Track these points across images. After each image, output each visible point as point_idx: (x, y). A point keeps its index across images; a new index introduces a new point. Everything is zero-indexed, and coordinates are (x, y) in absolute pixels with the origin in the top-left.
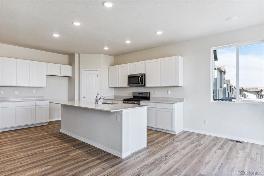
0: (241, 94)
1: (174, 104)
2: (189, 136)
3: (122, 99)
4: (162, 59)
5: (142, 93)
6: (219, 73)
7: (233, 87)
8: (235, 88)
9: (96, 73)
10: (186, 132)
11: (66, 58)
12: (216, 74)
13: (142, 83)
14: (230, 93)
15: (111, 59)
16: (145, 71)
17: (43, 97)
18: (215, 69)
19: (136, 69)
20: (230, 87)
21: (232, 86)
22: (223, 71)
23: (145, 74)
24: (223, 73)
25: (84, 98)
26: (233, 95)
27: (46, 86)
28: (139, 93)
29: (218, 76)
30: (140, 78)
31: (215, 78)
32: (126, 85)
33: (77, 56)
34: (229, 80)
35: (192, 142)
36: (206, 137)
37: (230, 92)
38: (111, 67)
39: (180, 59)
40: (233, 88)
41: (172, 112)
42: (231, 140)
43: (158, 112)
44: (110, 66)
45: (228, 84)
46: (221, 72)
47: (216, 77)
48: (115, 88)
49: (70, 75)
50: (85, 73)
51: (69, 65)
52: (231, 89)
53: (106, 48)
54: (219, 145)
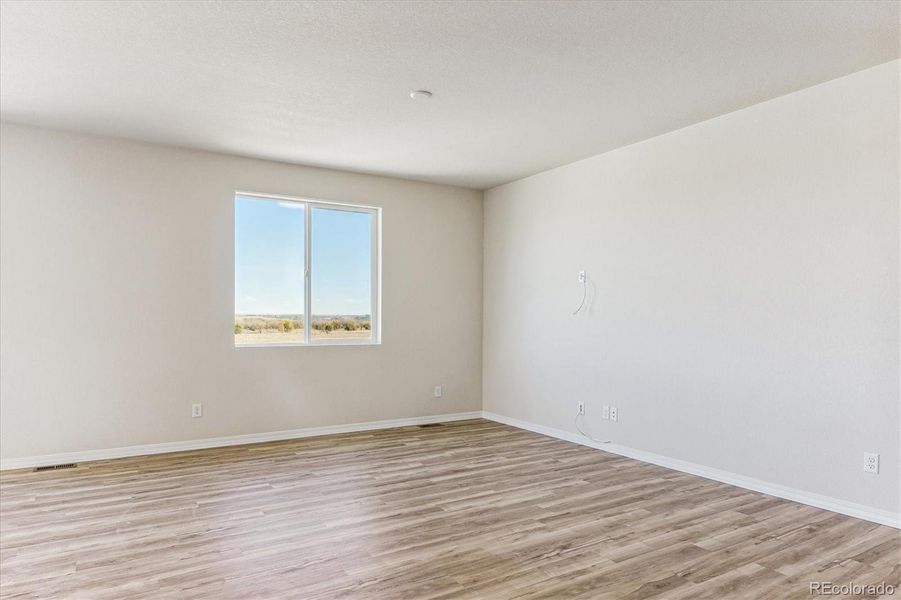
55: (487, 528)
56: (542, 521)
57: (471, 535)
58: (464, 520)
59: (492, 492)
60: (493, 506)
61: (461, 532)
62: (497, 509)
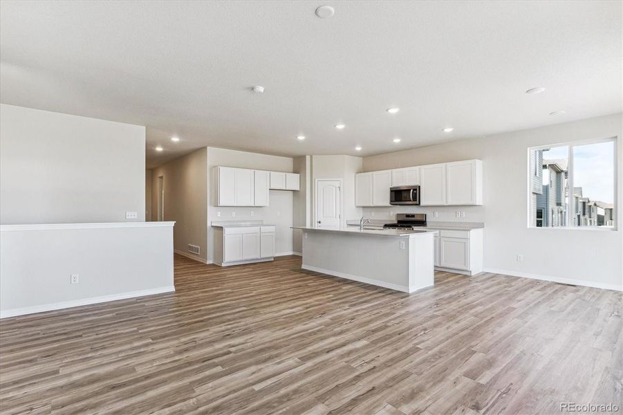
0: (611, 219)
1: (469, 230)
2: (492, 277)
3: (383, 225)
4: (449, 164)
5: (413, 216)
6: (554, 174)
7: (592, 204)
8: (595, 205)
9: (337, 184)
10: (487, 273)
11: (289, 162)
12: (547, 177)
13: (415, 199)
14: (582, 217)
15: (358, 162)
16: (420, 182)
17: (262, 221)
18: (545, 167)
19: (404, 178)
20: (584, 203)
21: (589, 202)
22: (562, 171)
23: (419, 187)
24: (563, 174)
25: (320, 222)
26: (591, 221)
27: (268, 205)
28: (408, 216)
29: (551, 181)
30: (411, 193)
31: (543, 186)
32: (387, 203)
33: (308, 158)
34: (581, 188)
35: (499, 284)
36: (520, 280)
37: (584, 214)
38: (360, 174)
39: (479, 164)
40: (590, 206)
41: (465, 243)
42: (559, 284)
43: (443, 243)
44: (358, 173)
45: (577, 198)
46: (559, 172)
47: (546, 182)
48: (363, 207)
49: (297, 188)
50: (320, 185)
51: (295, 172)
52: (587, 207)
53: (358, 149)
54: (540, 287)
55: (267, 345)
56: (229, 353)
57: (277, 339)
58: (282, 350)
59: (257, 388)
60: (259, 367)
61: (283, 341)
62: (257, 363)
